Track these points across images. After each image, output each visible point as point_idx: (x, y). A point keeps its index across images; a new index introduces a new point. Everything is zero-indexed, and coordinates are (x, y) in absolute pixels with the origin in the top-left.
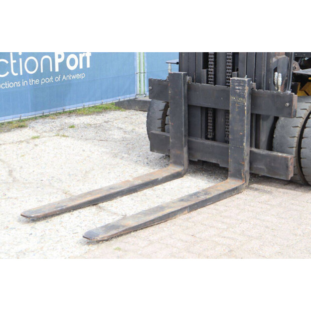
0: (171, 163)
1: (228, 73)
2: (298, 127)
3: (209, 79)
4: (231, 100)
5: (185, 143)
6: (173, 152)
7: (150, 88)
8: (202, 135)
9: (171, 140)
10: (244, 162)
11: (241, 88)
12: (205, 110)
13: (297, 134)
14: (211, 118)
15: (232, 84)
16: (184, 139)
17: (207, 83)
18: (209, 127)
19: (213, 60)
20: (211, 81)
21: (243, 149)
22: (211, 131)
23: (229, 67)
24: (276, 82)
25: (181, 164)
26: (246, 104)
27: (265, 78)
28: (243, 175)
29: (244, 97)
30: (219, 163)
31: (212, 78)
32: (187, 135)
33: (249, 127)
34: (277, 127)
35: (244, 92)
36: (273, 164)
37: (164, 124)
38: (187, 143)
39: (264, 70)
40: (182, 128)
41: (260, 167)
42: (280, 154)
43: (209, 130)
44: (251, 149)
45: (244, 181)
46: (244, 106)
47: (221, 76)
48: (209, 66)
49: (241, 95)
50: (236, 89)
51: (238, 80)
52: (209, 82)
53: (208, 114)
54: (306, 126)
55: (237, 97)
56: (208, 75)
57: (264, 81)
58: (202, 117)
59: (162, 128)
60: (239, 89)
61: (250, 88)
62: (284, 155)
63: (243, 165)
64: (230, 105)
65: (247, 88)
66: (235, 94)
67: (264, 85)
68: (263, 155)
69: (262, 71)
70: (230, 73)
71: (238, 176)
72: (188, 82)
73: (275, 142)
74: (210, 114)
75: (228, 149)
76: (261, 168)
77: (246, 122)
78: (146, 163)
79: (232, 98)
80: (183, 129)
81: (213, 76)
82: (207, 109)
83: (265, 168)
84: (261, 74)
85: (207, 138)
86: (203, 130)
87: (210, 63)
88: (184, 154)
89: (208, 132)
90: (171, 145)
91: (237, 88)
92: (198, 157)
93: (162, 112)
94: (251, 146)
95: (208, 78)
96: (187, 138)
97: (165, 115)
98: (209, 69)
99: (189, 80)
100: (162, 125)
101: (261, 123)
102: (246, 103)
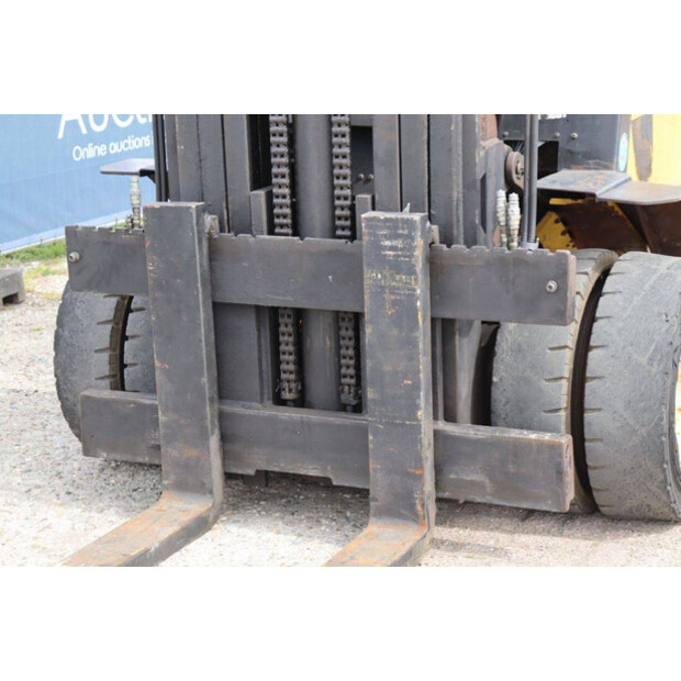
0: (166, 488)
1: (339, 198)
2: (565, 347)
3: (277, 221)
4: (367, 283)
5: (212, 422)
6: (170, 453)
7: (74, 255)
8: (262, 394)
9: (162, 418)
10: (422, 468)
11: (399, 243)
12: (271, 316)
13: (567, 369)
14: (291, 339)
15: (369, 234)
16: (208, 408)
17: (271, 232)
18: (284, 367)
19: (285, 160)
20: (282, 226)
21: (417, 429)
22: (293, 377)
23: (341, 182)
24: (502, 219)
25: (202, 489)
26: (418, 291)
27: (461, 208)
28: (419, 508)
29: (411, 272)
30: (331, 476)
31: (285, 216)
32: (216, 396)
33: (429, 358)
34: (498, 349)
35: (411, 256)
36: (511, 468)
37: (119, 365)
38: (216, 423)
39: (458, 186)
40: (201, 375)
41: (469, 478)
42: (533, 436)
43: (283, 376)
44: (436, 427)
45: (423, 525)
46: (412, 297)
47: (315, 210)
48: (274, 180)
49: (401, 266)
50: (385, 248)
51: (390, 220)
52: (277, 230)
53: (278, 325)
54: (592, 343)
55: (387, 273)
56: (270, 206)
57: (458, 217)
58: (259, 337)
59: (113, 376)
60: (393, 248)
61: (425, 242)
62: (547, 437)
63: (420, 478)
64: (366, 297)
65: (419, 242)
66: (381, 262)
67: (459, 231)
68: (477, 441)
69: (451, 189)
70: (346, 198)
71: (404, 512)
72: (209, 233)
73: (500, 396)
74: (286, 327)
75: (364, 431)
76: (472, 482)
77: (421, 346)
78: (63, 494)
79: (371, 276)
80: (205, 380)
81: (287, 211)
82: (275, 312)
83: (487, 481)
84: (451, 197)
85: (279, 401)
86: (265, 376)
87: (275, 170)
88: (212, 455)
89: (281, 381)
90: (162, 431)
91: (387, 243)
92: (256, 461)
93: (109, 327)
94: (436, 418)
95: (271, 216)
96: (216, 406)
97: (120, 337)
98: (275, 190)
99: (212, 228)
100: (112, 369)
101: (457, 343)
102: (420, 288)
